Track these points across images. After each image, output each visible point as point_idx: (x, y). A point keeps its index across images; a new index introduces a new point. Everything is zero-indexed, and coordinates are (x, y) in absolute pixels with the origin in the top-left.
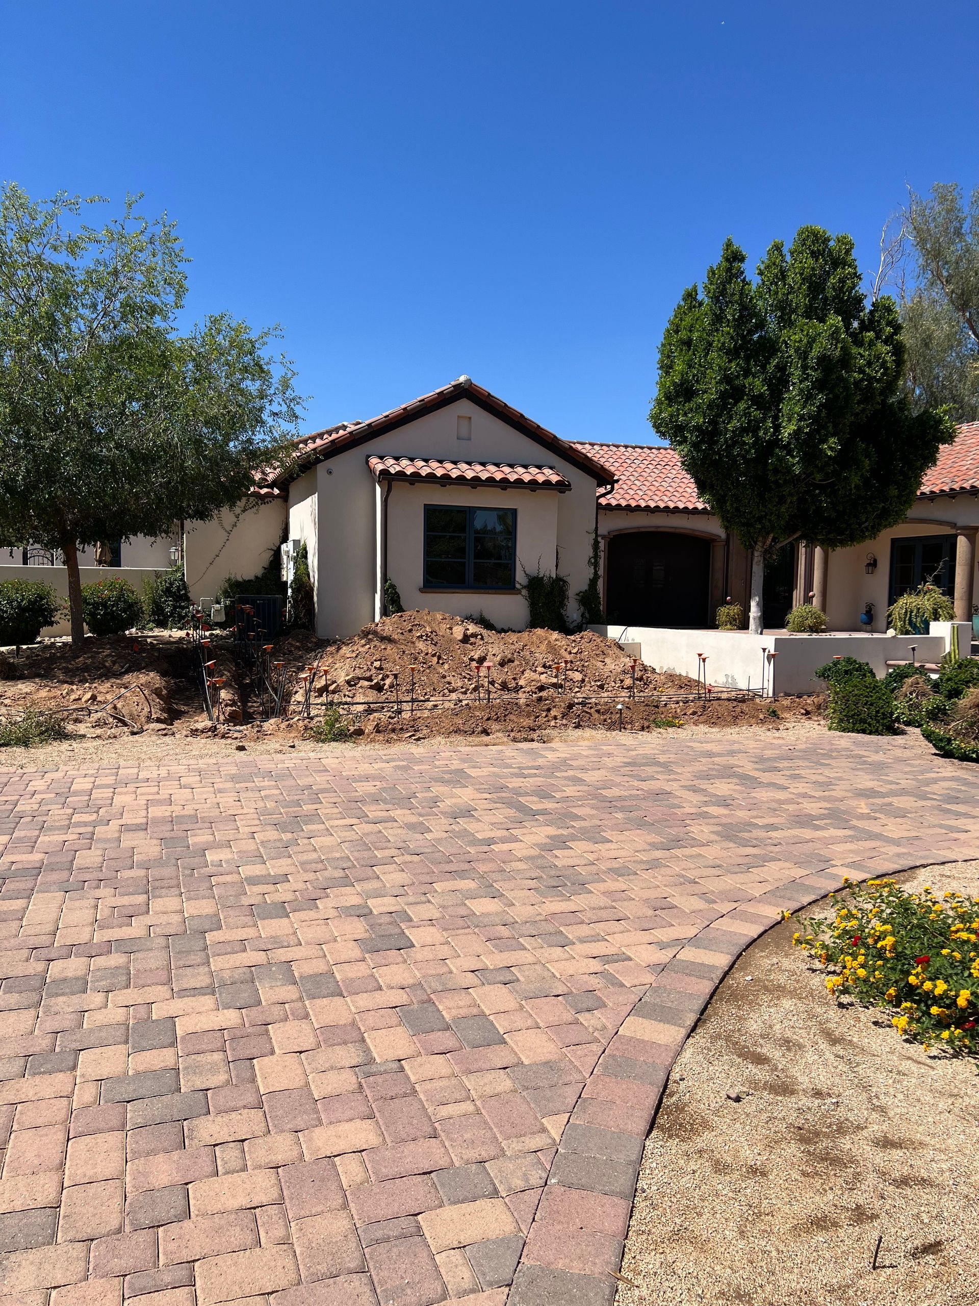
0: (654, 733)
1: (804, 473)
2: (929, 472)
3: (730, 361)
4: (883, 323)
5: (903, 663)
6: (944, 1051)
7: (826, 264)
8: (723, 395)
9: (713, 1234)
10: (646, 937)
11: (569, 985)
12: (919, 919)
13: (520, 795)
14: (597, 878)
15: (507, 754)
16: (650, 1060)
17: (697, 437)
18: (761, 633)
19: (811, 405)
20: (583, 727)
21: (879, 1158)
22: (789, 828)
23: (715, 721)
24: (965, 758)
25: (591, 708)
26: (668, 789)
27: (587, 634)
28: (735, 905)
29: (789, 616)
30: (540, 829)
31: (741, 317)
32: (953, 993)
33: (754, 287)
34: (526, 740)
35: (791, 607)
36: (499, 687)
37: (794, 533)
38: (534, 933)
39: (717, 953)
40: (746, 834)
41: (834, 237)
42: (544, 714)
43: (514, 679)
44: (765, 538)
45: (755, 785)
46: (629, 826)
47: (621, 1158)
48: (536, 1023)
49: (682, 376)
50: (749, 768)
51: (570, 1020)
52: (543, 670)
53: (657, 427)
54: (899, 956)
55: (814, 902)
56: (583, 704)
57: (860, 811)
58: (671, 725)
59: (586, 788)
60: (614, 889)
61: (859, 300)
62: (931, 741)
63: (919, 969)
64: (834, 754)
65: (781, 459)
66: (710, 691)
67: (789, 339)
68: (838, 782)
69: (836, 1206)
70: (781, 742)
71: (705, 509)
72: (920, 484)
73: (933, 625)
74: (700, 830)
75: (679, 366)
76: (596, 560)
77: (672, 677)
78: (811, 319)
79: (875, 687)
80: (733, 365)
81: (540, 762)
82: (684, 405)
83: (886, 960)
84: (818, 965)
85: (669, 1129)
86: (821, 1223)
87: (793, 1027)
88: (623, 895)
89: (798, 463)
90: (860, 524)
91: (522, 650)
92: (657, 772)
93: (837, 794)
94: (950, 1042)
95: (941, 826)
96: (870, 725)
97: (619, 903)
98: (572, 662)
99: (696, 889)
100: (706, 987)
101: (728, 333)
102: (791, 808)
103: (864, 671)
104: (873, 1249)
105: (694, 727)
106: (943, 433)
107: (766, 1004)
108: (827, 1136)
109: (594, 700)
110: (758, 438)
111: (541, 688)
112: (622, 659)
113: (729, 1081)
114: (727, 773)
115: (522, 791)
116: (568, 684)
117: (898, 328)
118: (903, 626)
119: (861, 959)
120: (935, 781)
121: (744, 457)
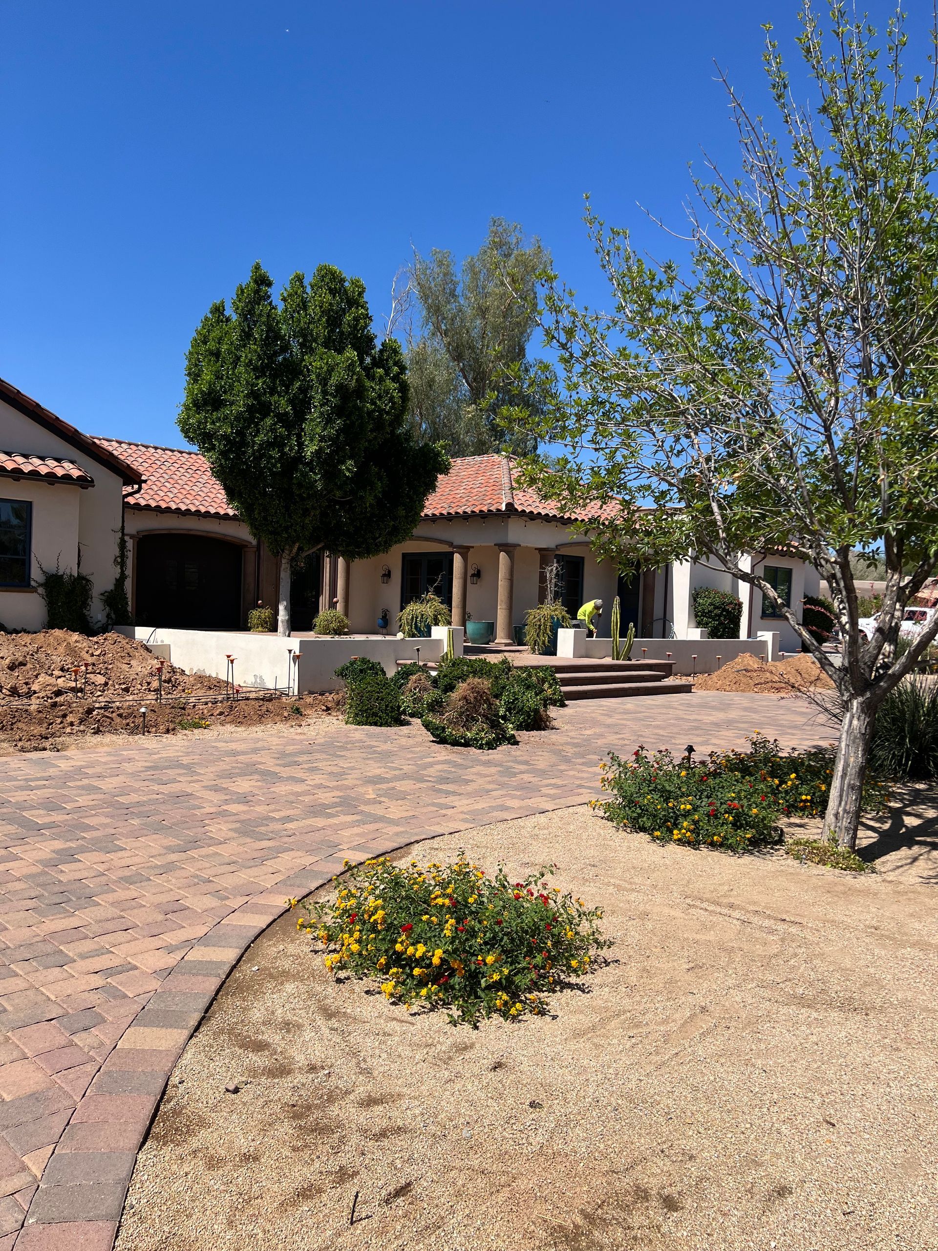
0: (180, 736)
1: (326, 489)
2: (430, 497)
3: (257, 378)
4: (391, 362)
5: (409, 662)
6: (423, 1007)
7: (342, 301)
8: (250, 409)
9: (202, 1232)
10: (156, 942)
11: (65, 1006)
12: (406, 891)
13: (25, 809)
14: (106, 889)
15: (13, 765)
16: (149, 1069)
17: (225, 446)
18: (289, 636)
19: (331, 428)
20: (103, 733)
21: (362, 1117)
22: (303, 819)
23: (242, 720)
24: (455, 743)
25: (113, 712)
26: (189, 791)
27: (112, 635)
28: (247, 898)
29: (316, 620)
30: (44, 844)
31: (267, 337)
32: (430, 954)
33: (279, 312)
34: (36, 749)
35: (318, 612)
36: (8, 693)
37: (318, 544)
38: (28, 956)
39: (226, 949)
40: (263, 828)
41: (348, 278)
42: (59, 720)
43: (27, 684)
44: (292, 547)
45: (275, 780)
46: (145, 832)
47: (109, 1179)
48: (24, 1053)
49: (210, 386)
50: (269, 763)
51: (63, 1043)
52: (61, 673)
53: (186, 432)
54: (390, 927)
55: (321, 886)
56: (105, 708)
57: (368, 797)
58: (197, 726)
59: (102, 796)
60: (124, 898)
61: (370, 339)
62: (429, 730)
63: (404, 937)
64: (349, 746)
65: (305, 475)
66: (238, 691)
67: (311, 364)
68: (350, 772)
69: (321, 1173)
70: (302, 737)
71: (235, 515)
72: (423, 507)
73: (434, 629)
74: (219, 829)
75: (207, 376)
76: (122, 560)
77: (201, 679)
78: (330, 350)
79: (385, 684)
80: (260, 381)
81: (52, 772)
82: (211, 414)
83: (379, 932)
84: (320, 946)
85: (164, 1136)
86: (306, 1193)
87: (294, 1009)
88: (133, 903)
89: (319, 479)
90: (375, 539)
91: (36, 653)
92: (179, 774)
93: (348, 783)
94: (428, 997)
95: (434, 804)
96: (380, 718)
97: (129, 912)
98: (94, 665)
99: (210, 887)
100: (213, 984)
101: (256, 351)
102: (307, 799)
103: (376, 669)
104: (351, 1205)
105: (221, 728)
106: (440, 464)
107: (270, 991)
108: (317, 1107)
109: (118, 704)
110: (283, 454)
111: (58, 693)
112: (150, 661)
113: (229, 1073)
114: (250, 770)
115: (26, 805)
116: (89, 687)
117: (403, 369)
118: (410, 630)
119: (357, 935)
120: (431, 765)
121: (270, 470)
